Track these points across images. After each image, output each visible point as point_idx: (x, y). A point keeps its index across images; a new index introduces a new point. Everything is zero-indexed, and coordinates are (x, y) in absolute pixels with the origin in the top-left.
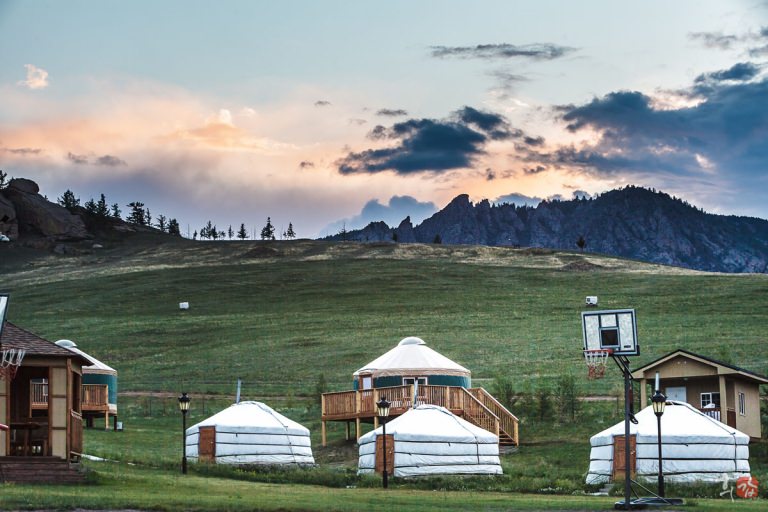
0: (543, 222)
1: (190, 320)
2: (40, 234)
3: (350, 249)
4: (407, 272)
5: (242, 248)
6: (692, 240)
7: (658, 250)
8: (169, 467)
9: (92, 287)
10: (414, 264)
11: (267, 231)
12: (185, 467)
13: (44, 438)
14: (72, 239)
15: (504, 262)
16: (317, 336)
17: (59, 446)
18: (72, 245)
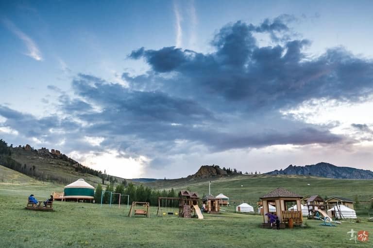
0: (306, 169)
1: (243, 188)
2: (220, 174)
3: (269, 176)
4: (278, 179)
5: (252, 175)
6: (335, 171)
7: (328, 173)
8: (233, 212)
9: (228, 183)
10: (280, 178)
11: (256, 173)
12: (235, 212)
13: (215, 209)
14: (225, 175)
15: (296, 178)
16: (262, 191)
17: (217, 210)
18: (225, 176)
